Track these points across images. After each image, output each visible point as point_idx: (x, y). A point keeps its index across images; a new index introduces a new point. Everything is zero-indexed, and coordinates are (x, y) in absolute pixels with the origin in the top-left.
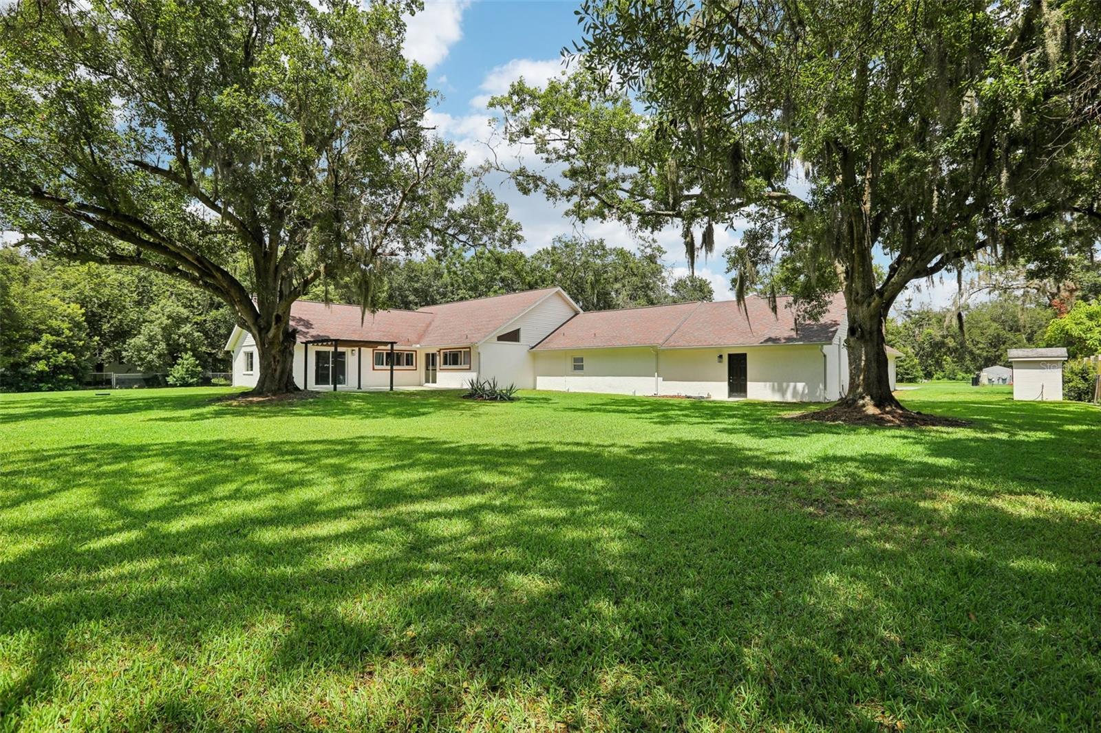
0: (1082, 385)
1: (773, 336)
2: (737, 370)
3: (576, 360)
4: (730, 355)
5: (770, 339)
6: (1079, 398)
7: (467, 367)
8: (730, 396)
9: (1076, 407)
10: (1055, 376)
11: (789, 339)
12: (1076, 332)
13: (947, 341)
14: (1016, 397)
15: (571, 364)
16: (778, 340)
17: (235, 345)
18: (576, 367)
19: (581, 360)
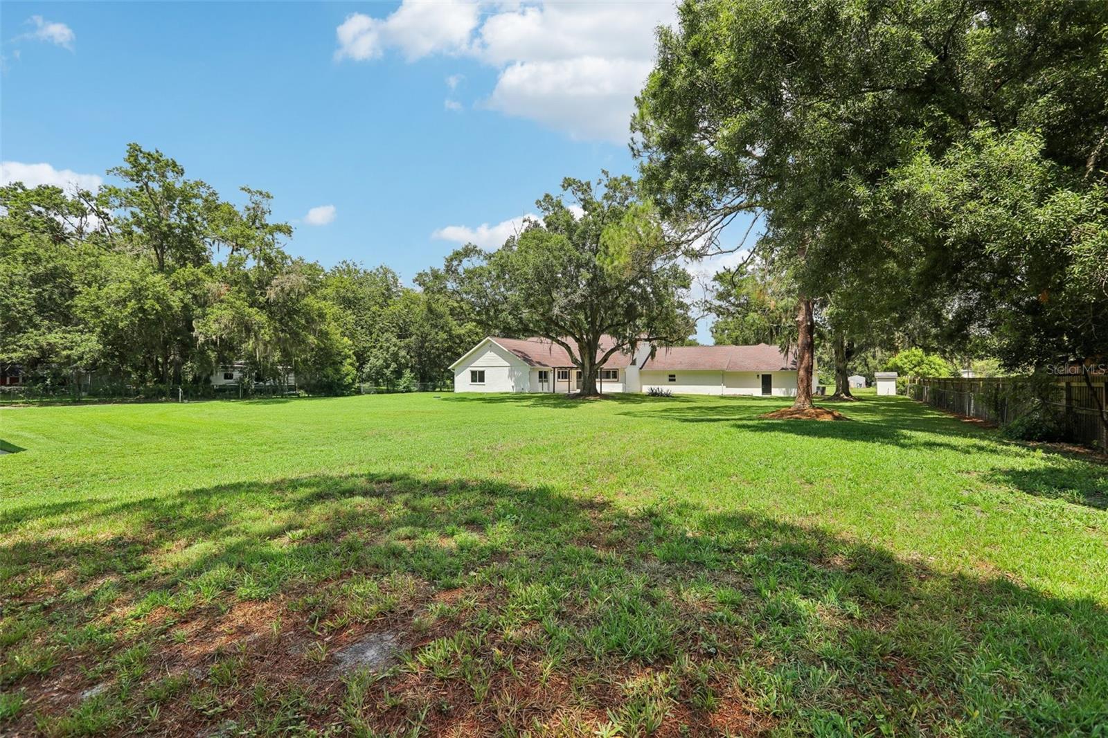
0: (903, 389)
1: (784, 367)
2: (767, 382)
3: (670, 376)
4: (763, 375)
5: (783, 369)
6: (902, 394)
7: (617, 380)
8: (763, 393)
9: (901, 397)
10: (893, 384)
12: (900, 364)
13: (823, 356)
14: (879, 394)
15: (667, 378)
16: (786, 369)
17: (456, 365)
18: (670, 380)
19: (674, 376)
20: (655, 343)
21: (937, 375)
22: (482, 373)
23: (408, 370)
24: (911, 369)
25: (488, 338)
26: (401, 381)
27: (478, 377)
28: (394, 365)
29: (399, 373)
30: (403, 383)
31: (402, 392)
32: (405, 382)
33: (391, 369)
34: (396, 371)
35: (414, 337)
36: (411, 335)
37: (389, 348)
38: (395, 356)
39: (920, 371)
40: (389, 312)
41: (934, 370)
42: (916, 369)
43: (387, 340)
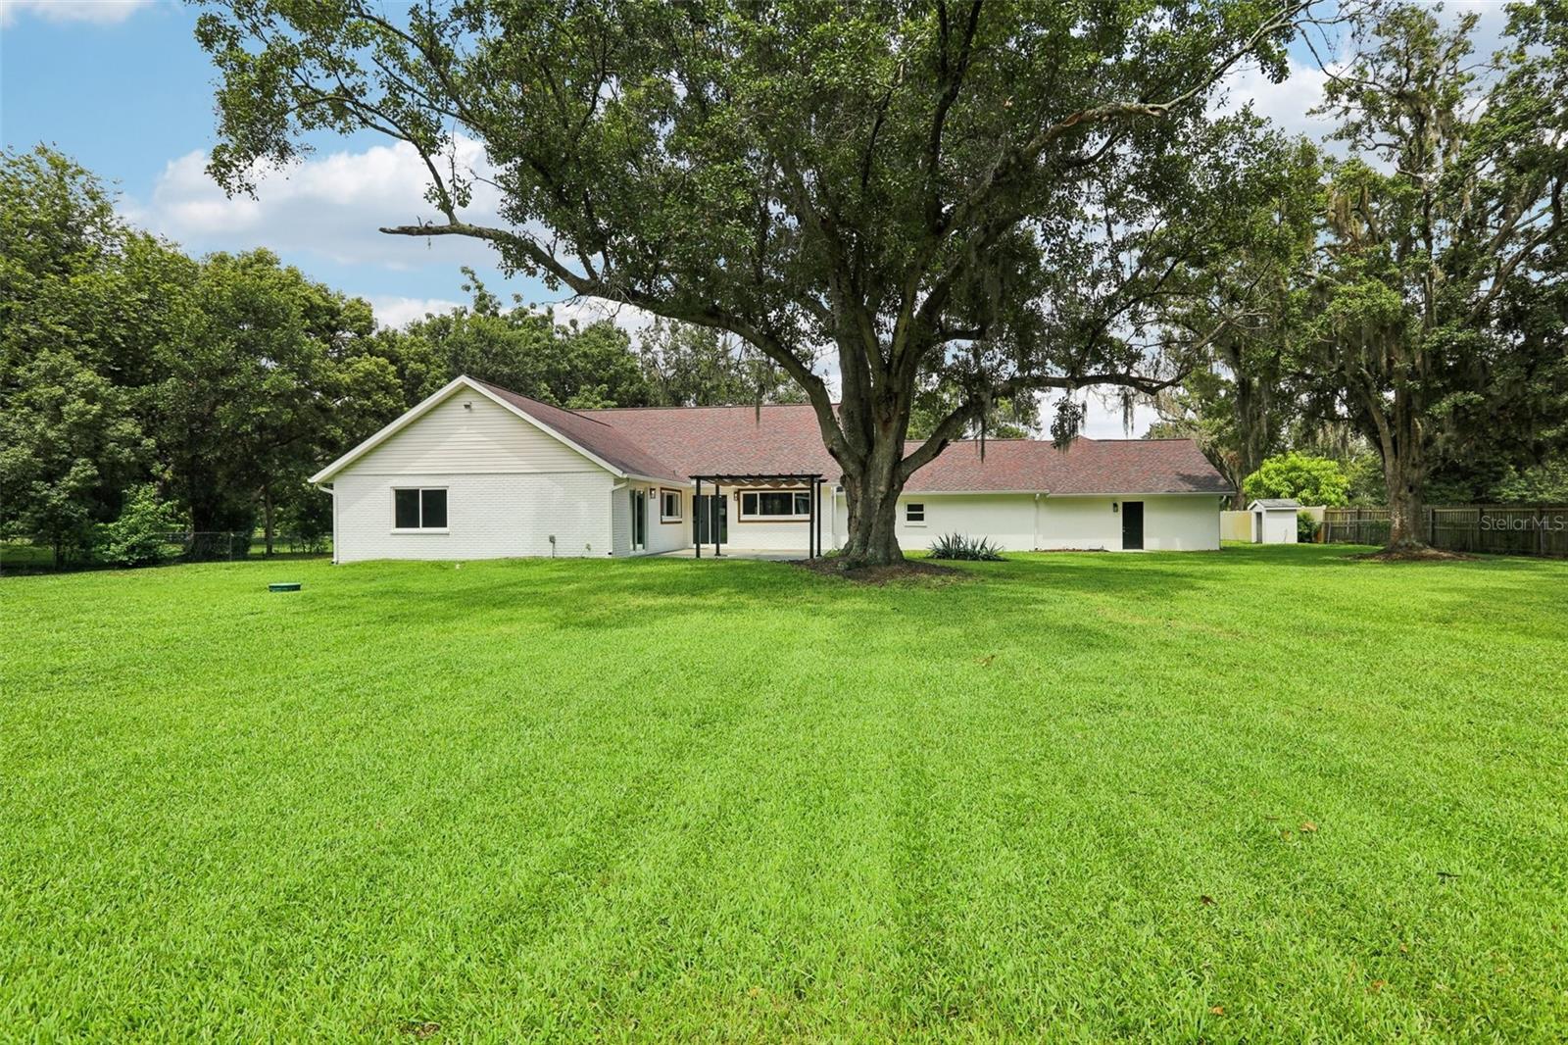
3: (911, 508)
4: (1125, 504)
8: (1124, 548)
15: (904, 513)
17: (340, 472)
18: (910, 518)
19: (920, 508)
22: (438, 497)
23: (152, 489)
25: (463, 379)
26: (118, 527)
27: (422, 509)
28: (83, 469)
29: (107, 500)
30: (121, 532)
31: (123, 566)
32: (135, 531)
33: (68, 482)
34: (95, 493)
35: (171, 382)
36: (161, 373)
37: (60, 402)
43: (53, 376)
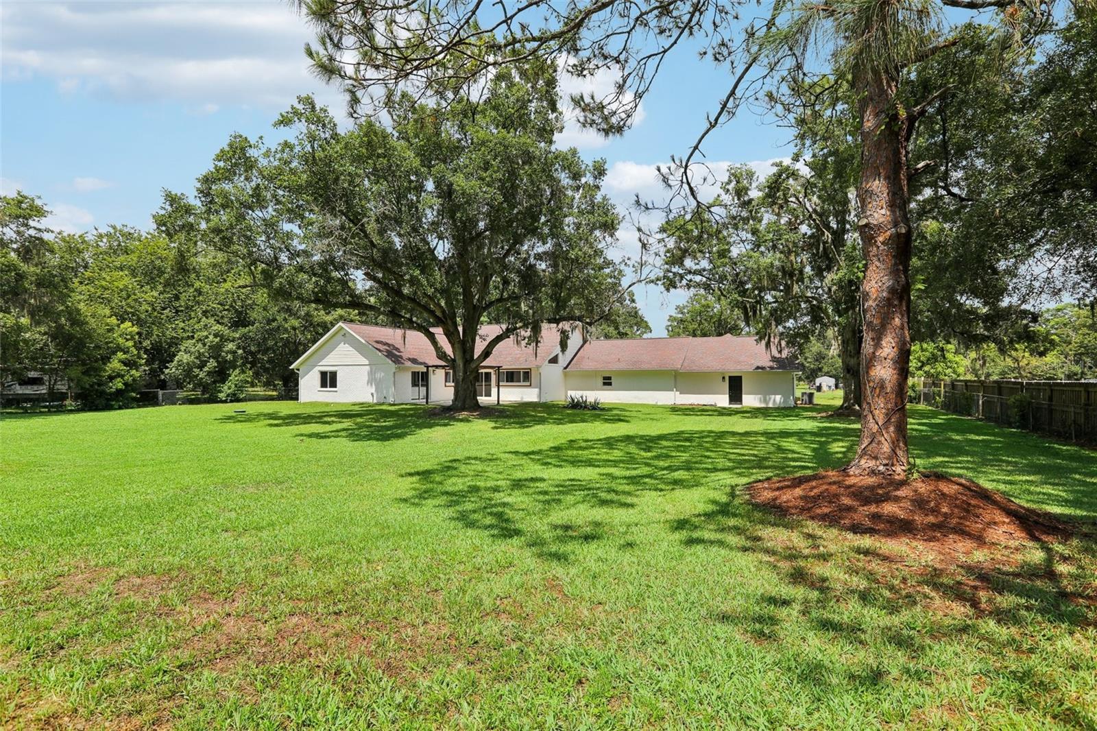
1: (760, 365)
2: (735, 387)
3: (605, 378)
4: (730, 377)
5: (758, 368)
7: (528, 384)
8: (730, 403)
11: (771, 368)
15: (601, 381)
16: (763, 368)
17: (302, 364)
18: (605, 384)
19: (610, 378)
20: (565, 325)
21: (954, 376)
22: (334, 375)
24: (920, 368)
25: (342, 323)
27: (328, 380)
28: (212, 364)
30: (227, 388)
31: (225, 401)
32: (230, 388)
33: (207, 369)
34: (216, 372)
38: (216, 350)
39: (932, 371)
40: (223, 290)
41: (950, 370)
42: (927, 368)
